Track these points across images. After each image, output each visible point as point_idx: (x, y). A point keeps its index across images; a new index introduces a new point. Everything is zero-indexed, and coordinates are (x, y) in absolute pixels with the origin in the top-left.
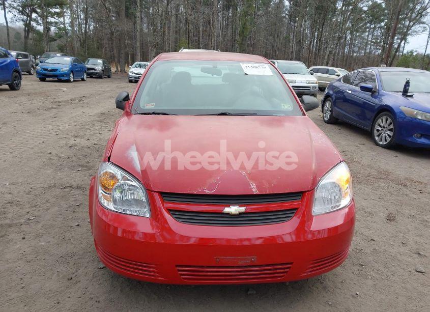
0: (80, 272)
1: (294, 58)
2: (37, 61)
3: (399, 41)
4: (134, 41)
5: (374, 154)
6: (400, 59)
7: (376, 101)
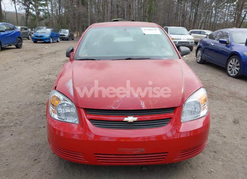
0: (42, 155)
1: (180, 25)
2: (33, 32)
3: (245, 13)
4: (87, 19)
5: (227, 81)
6: (245, 24)
7: (229, 49)
